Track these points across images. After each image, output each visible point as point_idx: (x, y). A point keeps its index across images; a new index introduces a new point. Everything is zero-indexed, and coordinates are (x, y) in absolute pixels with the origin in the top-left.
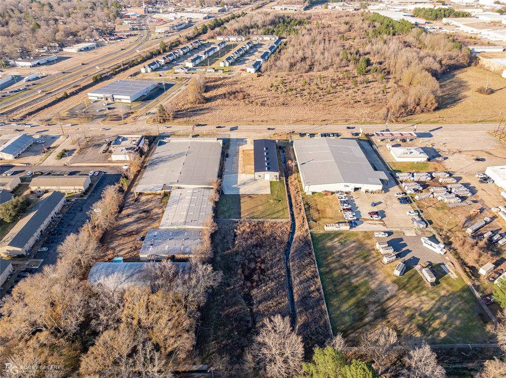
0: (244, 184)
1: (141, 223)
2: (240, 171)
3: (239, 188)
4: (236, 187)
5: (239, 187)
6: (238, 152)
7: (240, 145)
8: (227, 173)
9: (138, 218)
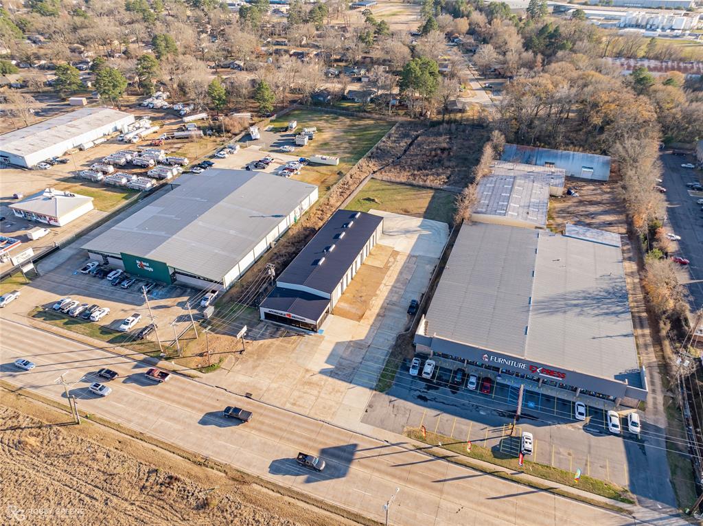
0: (407, 232)
1: (582, 211)
2: (401, 260)
3: (420, 226)
4: (425, 229)
5: (419, 229)
6: (378, 315)
7: (357, 345)
8: (430, 261)
9: (593, 218)
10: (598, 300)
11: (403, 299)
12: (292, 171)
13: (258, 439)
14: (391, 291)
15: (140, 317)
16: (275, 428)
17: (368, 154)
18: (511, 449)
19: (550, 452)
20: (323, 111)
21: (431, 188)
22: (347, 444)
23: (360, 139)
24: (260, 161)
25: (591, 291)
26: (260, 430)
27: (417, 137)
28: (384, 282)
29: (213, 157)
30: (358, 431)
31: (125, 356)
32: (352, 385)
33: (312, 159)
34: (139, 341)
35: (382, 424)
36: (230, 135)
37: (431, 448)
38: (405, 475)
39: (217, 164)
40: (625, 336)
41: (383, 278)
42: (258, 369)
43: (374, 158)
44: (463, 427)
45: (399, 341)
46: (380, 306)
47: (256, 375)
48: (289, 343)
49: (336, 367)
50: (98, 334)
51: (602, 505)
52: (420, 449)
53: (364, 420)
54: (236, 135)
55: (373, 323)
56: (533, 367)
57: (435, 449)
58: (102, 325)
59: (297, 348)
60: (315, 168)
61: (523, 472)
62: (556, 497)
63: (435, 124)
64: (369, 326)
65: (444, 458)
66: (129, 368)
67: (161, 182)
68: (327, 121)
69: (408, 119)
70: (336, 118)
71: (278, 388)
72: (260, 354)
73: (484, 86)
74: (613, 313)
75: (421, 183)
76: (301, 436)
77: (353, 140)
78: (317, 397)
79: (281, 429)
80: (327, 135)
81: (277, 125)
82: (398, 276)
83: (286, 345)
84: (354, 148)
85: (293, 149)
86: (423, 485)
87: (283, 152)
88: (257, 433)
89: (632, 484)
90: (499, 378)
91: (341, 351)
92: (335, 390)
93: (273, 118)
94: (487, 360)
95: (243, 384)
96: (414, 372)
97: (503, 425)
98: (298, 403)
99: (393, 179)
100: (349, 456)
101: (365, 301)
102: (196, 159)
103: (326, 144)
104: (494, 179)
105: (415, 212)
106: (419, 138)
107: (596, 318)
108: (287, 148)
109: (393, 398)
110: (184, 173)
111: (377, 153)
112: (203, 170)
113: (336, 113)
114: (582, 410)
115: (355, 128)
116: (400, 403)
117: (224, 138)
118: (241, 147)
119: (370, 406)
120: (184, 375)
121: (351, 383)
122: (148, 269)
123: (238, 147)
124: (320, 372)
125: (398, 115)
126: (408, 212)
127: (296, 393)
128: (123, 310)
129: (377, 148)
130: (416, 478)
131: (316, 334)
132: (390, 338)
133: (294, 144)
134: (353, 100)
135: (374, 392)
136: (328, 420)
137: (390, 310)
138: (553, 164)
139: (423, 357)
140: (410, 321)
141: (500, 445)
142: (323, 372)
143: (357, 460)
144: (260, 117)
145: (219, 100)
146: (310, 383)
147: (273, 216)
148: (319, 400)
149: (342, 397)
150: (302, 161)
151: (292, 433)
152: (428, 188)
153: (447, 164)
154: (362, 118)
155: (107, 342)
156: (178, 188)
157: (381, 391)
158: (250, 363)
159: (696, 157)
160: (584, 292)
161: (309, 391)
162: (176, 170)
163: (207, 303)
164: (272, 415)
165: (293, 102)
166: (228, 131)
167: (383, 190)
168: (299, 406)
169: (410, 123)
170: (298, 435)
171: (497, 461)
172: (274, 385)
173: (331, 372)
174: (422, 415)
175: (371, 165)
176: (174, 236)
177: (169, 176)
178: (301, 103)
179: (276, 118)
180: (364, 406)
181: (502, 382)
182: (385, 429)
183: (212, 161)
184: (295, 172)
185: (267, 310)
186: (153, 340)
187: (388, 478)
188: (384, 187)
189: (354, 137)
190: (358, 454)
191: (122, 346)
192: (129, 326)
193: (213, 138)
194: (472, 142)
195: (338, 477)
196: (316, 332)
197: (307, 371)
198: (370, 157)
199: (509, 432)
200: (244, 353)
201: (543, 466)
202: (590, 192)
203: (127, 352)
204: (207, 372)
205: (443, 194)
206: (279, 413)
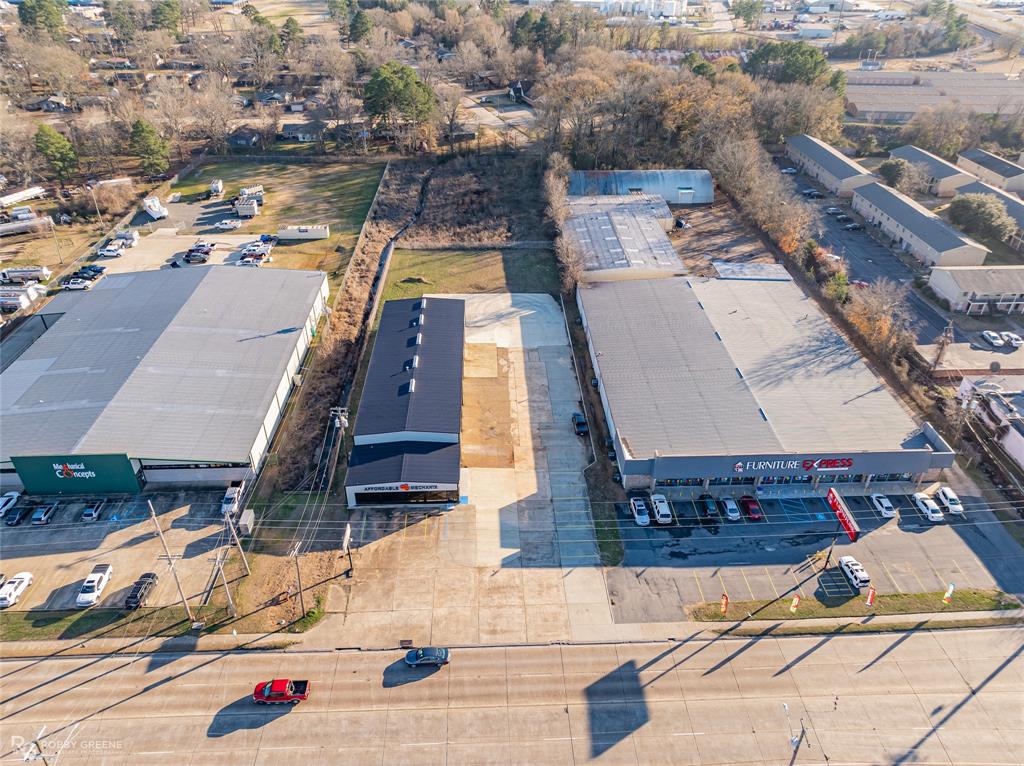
0: (499, 317)
2: (517, 360)
3: (513, 305)
4: (523, 308)
5: (513, 309)
6: (536, 449)
7: (533, 505)
8: (559, 352)
9: (727, 252)
10: (816, 352)
11: (556, 417)
12: (259, 257)
13: (469, 714)
14: (532, 409)
15: (110, 569)
16: (486, 683)
17: (370, 213)
18: (838, 589)
19: (886, 574)
20: (254, 159)
21: (494, 249)
22: (616, 667)
23: (342, 195)
24: (191, 251)
25: (799, 342)
26: (463, 697)
27: (427, 180)
28: (512, 397)
29: (95, 257)
30: (621, 639)
31: (117, 653)
32: (566, 570)
33: (282, 234)
34: (134, 615)
35: (647, 615)
36: (108, 217)
37: (739, 625)
38: (731, 681)
39: (110, 267)
40: (876, 390)
41: (508, 393)
42: (397, 593)
43: (381, 218)
44: (759, 578)
45: (592, 481)
46: (529, 435)
47: (399, 605)
48: (421, 533)
49: (523, 549)
50: (28, 627)
51: (989, 623)
52: (726, 632)
53: (619, 618)
54: (122, 215)
55: (536, 464)
56: (807, 462)
57: (746, 625)
58: (28, 607)
59: (442, 537)
60: (294, 247)
61: (874, 615)
62: (934, 633)
63: (443, 159)
64: (533, 471)
65: (766, 633)
66: (139, 672)
67: (13, 316)
68: (270, 175)
69: (398, 156)
70: (284, 169)
71: (451, 613)
72: (385, 566)
73: (479, 101)
74: (843, 365)
75: (476, 244)
76: (539, 681)
77: (331, 197)
78: (525, 606)
79: (497, 682)
80: (283, 196)
81: (187, 191)
82: (528, 385)
83: (417, 538)
84: (341, 209)
85: (239, 224)
86: (764, 687)
87: (223, 231)
88: (460, 704)
89: (1000, 582)
90: (760, 492)
91: (514, 521)
92: (543, 588)
93: (174, 180)
94: (740, 470)
95: (383, 628)
96: (643, 520)
97: (806, 558)
98: (498, 628)
99: (431, 244)
100: (633, 684)
101: (501, 434)
102: (62, 266)
103: (290, 209)
104: (581, 220)
105: (492, 286)
106: (432, 182)
107: (830, 376)
108: (229, 223)
109: (639, 570)
110: (50, 294)
111: (383, 210)
112: (88, 283)
113: (277, 161)
114: (886, 503)
115: (323, 179)
116: (652, 572)
117: (99, 225)
118: (141, 234)
119: (612, 593)
120: (263, 649)
121: (560, 566)
122: (83, 474)
123: (136, 234)
124: (504, 565)
125: (379, 152)
126: (483, 289)
127: (485, 613)
128: (60, 567)
129: (378, 204)
130: (749, 679)
131: (458, 506)
132: (575, 480)
133: (236, 216)
134: (295, 139)
135: (605, 569)
136: (564, 638)
137: (548, 437)
138: (640, 190)
139: (642, 493)
140: (588, 445)
141: (821, 587)
142: (507, 563)
143: (649, 687)
144: (149, 182)
145: (63, 159)
146: (498, 589)
147: (278, 332)
148: (530, 611)
149: (561, 593)
150: (266, 240)
151: (521, 682)
152: (488, 249)
153: (496, 211)
154: (325, 164)
155: (60, 638)
156: (62, 319)
157: (615, 564)
158: (375, 587)
159: (789, 159)
160: (793, 346)
161: (504, 602)
162: (33, 291)
163: (235, 508)
164: (466, 663)
165: (196, 152)
166: (103, 212)
167: (423, 263)
168: (504, 632)
169: (406, 162)
170: (532, 682)
171: (834, 611)
172: (441, 612)
173: (520, 558)
174: (696, 581)
175: (383, 230)
176: (112, 403)
177: (24, 303)
178: (211, 152)
179: (179, 179)
180: (604, 597)
181: (765, 497)
182: (658, 621)
183: (98, 263)
184: (264, 259)
185: (361, 489)
186: (162, 603)
187: (710, 696)
188: (425, 258)
189: (330, 194)
190: (645, 676)
191: (97, 637)
192: (97, 593)
193: (77, 227)
194: (511, 178)
195: (639, 725)
196: (457, 502)
197: (481, 569)
198: (374, 218)
199: (821, 564)
200: (354, 573)
201: (891, 596)
202: (702, 220)
203: (117, 643)
204: (305, 628)
205: (517, 255)
206: (477, 656)
